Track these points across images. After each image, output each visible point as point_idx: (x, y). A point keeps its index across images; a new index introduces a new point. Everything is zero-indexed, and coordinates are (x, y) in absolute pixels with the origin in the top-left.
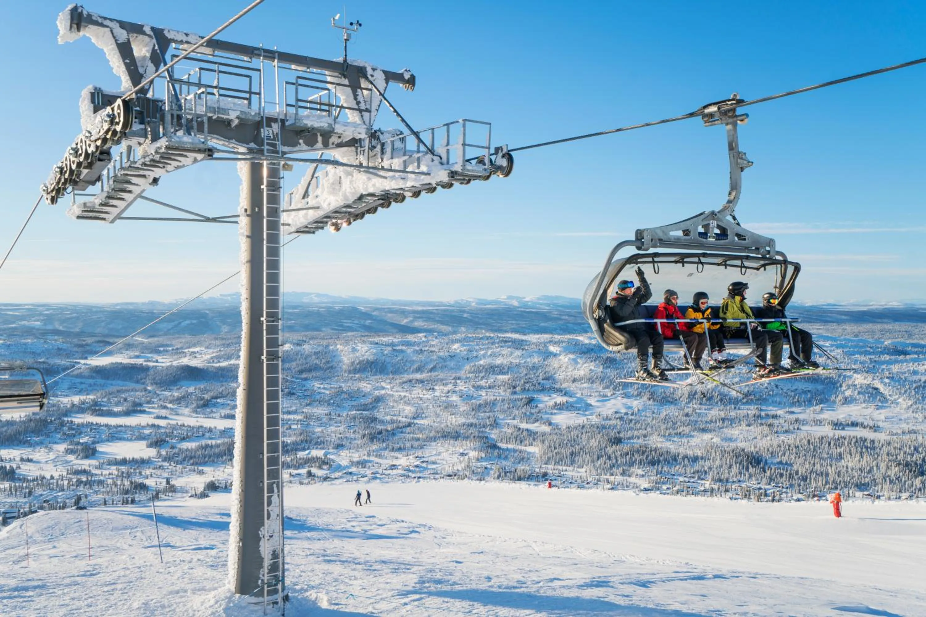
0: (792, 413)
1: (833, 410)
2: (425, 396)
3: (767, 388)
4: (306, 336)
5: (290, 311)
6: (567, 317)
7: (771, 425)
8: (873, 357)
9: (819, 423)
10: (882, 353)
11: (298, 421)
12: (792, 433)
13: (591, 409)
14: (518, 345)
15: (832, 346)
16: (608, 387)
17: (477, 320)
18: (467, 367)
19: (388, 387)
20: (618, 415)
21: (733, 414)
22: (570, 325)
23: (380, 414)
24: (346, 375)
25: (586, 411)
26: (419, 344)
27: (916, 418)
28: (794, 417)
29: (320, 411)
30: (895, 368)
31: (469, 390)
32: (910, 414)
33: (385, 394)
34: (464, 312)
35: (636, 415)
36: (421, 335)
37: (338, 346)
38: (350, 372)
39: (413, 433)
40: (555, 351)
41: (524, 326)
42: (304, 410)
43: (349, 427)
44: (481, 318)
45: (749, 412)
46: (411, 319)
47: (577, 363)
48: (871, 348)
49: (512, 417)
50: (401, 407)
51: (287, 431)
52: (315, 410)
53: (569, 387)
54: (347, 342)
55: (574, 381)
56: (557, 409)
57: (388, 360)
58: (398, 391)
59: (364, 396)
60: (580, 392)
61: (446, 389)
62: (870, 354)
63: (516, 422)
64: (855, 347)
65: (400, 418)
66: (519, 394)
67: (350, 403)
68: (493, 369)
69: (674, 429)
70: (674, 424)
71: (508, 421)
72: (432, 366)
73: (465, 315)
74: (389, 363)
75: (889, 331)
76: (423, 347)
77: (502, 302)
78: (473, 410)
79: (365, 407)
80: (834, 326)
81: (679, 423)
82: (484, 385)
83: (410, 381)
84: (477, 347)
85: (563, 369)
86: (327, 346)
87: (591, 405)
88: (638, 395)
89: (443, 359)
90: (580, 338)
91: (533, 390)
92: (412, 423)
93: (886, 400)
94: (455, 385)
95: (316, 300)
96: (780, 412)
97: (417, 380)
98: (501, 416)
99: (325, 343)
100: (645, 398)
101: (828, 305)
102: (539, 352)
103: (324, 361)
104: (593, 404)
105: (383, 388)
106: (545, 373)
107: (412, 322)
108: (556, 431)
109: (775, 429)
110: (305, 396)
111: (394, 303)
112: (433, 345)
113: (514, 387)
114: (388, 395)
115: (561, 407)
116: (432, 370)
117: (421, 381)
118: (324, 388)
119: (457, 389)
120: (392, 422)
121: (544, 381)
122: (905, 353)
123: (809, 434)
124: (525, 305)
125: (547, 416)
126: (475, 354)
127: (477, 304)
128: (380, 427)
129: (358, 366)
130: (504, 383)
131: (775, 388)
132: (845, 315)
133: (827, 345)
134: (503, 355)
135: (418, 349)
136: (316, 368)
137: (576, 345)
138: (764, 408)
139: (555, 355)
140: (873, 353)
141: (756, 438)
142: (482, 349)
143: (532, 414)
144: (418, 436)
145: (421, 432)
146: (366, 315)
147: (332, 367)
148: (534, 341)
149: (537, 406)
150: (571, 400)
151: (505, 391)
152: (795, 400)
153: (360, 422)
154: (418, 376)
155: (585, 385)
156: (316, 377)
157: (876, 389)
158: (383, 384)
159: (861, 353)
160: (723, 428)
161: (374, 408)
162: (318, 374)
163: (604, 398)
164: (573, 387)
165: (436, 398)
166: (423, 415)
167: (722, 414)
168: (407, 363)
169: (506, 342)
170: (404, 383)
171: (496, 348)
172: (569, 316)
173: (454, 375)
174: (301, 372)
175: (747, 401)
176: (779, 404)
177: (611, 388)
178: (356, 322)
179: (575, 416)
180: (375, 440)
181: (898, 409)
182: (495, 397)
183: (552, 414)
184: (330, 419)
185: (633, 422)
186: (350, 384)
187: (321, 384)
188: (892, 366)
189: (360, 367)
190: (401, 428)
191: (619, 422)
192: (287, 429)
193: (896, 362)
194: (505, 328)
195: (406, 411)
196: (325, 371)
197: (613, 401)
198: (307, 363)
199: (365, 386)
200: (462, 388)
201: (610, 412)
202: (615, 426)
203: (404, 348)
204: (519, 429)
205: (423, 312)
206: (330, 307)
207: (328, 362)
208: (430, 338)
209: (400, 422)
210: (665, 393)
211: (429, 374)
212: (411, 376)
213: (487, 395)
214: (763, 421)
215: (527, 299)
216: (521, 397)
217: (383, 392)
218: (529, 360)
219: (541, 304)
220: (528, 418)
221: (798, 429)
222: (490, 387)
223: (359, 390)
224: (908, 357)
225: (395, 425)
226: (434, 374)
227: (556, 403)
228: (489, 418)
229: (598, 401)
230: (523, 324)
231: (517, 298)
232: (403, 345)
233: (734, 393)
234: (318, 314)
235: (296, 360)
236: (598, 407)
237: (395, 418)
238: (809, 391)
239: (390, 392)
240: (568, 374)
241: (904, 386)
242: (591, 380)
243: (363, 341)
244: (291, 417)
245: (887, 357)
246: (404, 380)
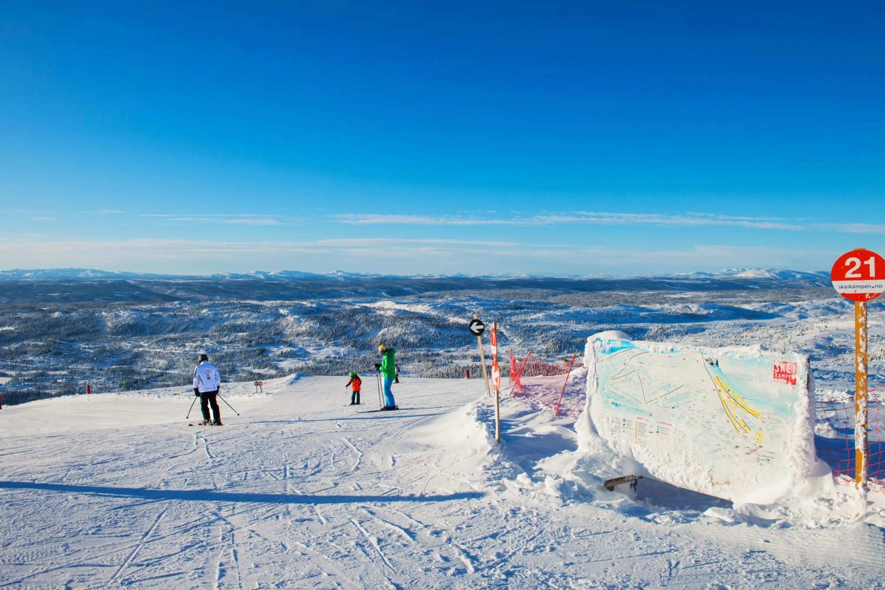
0: (449, 351)
1: (475, 348)
2: (177, 351)
3: (433, 335)
4: (76, 305)
5: (66, 284)
6: (301, 288)
7: (434, 361)
8: (501, 311)
9: (465, 357)
10: (507, 309)
11: (63, 375)
12: (447, 366)
13: (309, 356)
14: (255, 309)
15: (477, 304)
16: (322, 339)
17: (229, 290)
18: (214, 328)
19: (146, 345)
20: (328, 359)
21: (410, 354)
22: (303, 294)
23: (139, 367)
24: (109, 336)
25: (304, 357)
26: (174, 310)
27: (524, 351)
28: (450, 354)
29: (84, 367)
30: (514, 319)
31: (214, 345)
32: (520, 348)
33: (143, 351)
34: (219, 284)
35: (342, 358)
36: (176, 303)
37: (103, 313)
38: (113, 334)
39: (164, 381)
40: (284, 313)
41: (267, 294)
42: (70, 367)
43: (109, 379)
44: (233, 289)
45: (421, 353)
46: (174, 290)
47: (300, 322)
48: (501, 305)
49: (247, 365)
50: (156, 361)
51: (53, 385)
52: (79, 366)
53: (294, 340)
54: (111, 310)
55: (298, 335)
56: (283, 357)
57: (147, 323)
58: (154, 348)
59: (124, 353)
60: (301, 343)
61: (195, 345)
62: (500, 309)
63: (249, 368)
64: (490, 305)
65: (155, 370)
66: (254, 347)
67: (111, 359)
68: (236, 329)
69: (368, 367)
70: (368, 363)
71: (243, 368)
72: (184, 327)
73: (220, 287)
74: (148, 325)
75: (518, 294)
76: (177, 312)
77: (251, 276)
78: (216, 360)
79: (124, 362)
80: (485, 291)
81: (372, 363)
82: (226, 340)
83: (165, 340)
84: (222, 312)
85: (290, 326)
86: (93, 313)
87: (309, 353)
88: (345, 344)
89: (194, 321)
90: (304, 303)
91: (266, 343)
92: (164, 373)
93: (507, 339)
94: (203, 341)
95: (91, 275)
96: (441, 352)
97: (171, 338)
98: (238, 365)
99: (91, 310)
100: (349, 346)
101: (484, 277)
102: (272, 314)
103: (90, 325)
104: (311, 352)
105: (142, 346)
106: (276, 330)
107: (175, 292)
108: (281, 373)
109: (436, 363)
110: (71, 356)
111: (160, 277)
112: (185, 311)
113: (251, 342)
114: (146, 351)
115: (285, 356)
116: (183, 331)
117: (174, 340)
118: (89, 348)
119: (204, 345)
120: (147, 373)
121: (275, 336)
122: (521, 308)
123: (457, 365)
124: (269, 278)
125: (275, 363)
126: (220, 317)
127: (231, 277)
128: (136, 377)
129: (121, 329)
130: (243, 339)
131: (439, 335)
132: (494, 284)
133: (474, 304)
134: (243, 317)
135: (172, 313)
136: (82, 332)
137: (300, 308)
138: (431, 349)
139: (284, 316)
140: (502, 309)
141: (423, 370)
142: (225, 313)
143: (263, 361)
144: (168, 383)
145: (171, 380)
146: (135, 287)
147: (97, 331)
148: (268, 305)
149: (267, 356)
150: (294, 349)
151: (242, 345)
152: (452, 343)
153: (119, 374)
154: (172, 335)
155: (306, 338)
156: (82, 339)
157: (502, 333)
158: (142, 343)
159: (494, 309)
160: (402, 364)
161: (132, 363)
162: (84, 336)
163: (319, 347)
164: (296, 340)
165: (186, 353)
166: (175, 367)
167: (403, 355)
168: (163, 326)
169: (245, 307)
170: (159, 341)
171: (238, 311)
172: (303, 286)
173: (202, 334)
174: (68, 335)
175: (420, 345)
176: (442, 347)
177: (325, 339)
178: (126, 293)
179: (296, 362)
180: (130, 388)
181: (513, 346)
182: (234, 350)
183: (278, 361)
184: (93, 373)
185: (339, 364)
186: (112, 344)
187: (87, 345)
188: (512, 318)
189: (122, 329)
190: (154, 378)
191: (328, 364)
192: (53, 383)
193: (515, 314)
194: (251, 296)
195: (160, 364)
196: (91, 333)
197: (326, 349)
198: (74, 328)
199: (126, 345)
200: (208, 344)
201: (323, 357)
202: (326, 367)
203: (161, 313)
204: (252, 373)
205: (184, 284)
206: (103, 281)
207: (94, 327)
208: (183, 305)
209: (154, 372)
210: (364, 341)
211: (182, 334)
212: (166, 336)
213: (228, 348)
214: (430, 358)
215: (271, 274)
216: (255, 349)
217: (141, 349)
218: (263, 320)
219: (282, 277)
220: (260, 365)
221: (451, 362)
222: (231, 342)
223: (121, 349)
224: (522, 311)
225: (149, 375)
226: (185, 333)
227: (282, 352)
228: (228, 366)
229: (315, 349)
230: (266, 293)
231: (263, 273)
232: (160, 311)
233: (411, 340)
234: (92, 287)
235: (64, 325)
236: (315, 354)
237: (150, 370)
238: (461, 336)
239: (147, 349)
240: (294, 330)
241: (518, 330)
242: (310, 334)
243: (126, 308)
244: (58, 373)
245: (510, 311)
246: (160, 339)
